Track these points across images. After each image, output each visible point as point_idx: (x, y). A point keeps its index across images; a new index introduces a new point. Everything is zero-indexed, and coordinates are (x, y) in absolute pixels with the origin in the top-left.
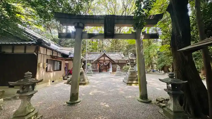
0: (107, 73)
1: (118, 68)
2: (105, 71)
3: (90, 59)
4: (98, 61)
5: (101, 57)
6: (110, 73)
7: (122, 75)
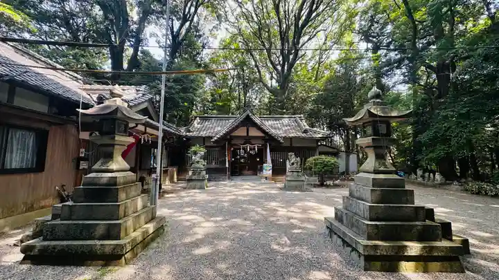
0: (255, 177)
1: (293, 164)
2: (249, 172)
3: (203, 134)
4: (227, 139)
5: (237, 128)
6: (266, 178)
7: (305, 187)
